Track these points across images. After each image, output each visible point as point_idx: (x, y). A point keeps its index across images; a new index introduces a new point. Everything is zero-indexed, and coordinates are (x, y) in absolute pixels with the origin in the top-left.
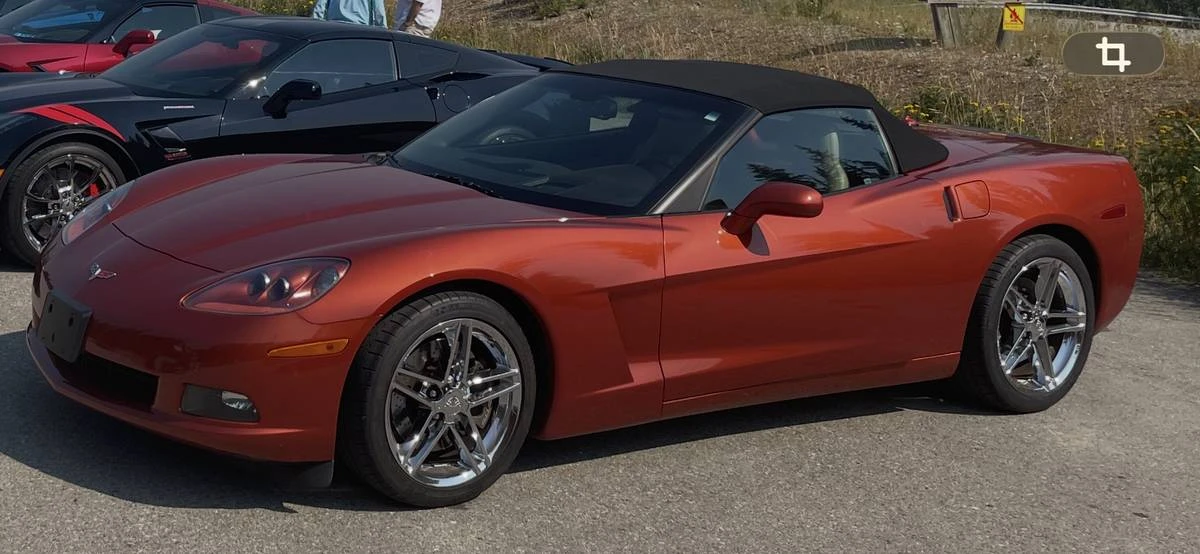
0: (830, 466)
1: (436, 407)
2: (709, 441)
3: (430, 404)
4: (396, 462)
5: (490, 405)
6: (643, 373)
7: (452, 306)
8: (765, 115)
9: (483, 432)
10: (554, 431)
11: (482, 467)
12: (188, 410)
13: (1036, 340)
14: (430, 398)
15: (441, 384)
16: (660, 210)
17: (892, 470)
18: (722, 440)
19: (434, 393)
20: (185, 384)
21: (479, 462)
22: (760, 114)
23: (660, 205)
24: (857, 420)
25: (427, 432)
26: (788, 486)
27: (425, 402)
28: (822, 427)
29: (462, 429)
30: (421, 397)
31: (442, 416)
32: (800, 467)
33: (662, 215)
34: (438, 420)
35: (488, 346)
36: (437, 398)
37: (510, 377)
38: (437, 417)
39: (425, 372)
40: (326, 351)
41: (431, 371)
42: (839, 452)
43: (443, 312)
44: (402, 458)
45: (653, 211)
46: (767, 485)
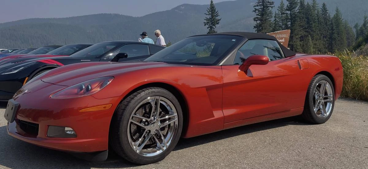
0: (274, 141)
1: (147, 128)
2: (237, 137)
3: (145, 127)
4: (132, 149)
5: (167, 127)
6: (218, 114)
7: (152, 92)
8: (249, 40)
9: (165, 136)
10: (189, 135)
11: (165, 148)
12: (50, 136)
13: (322, 103)
14: (145, 125)
15: (149, 120)
16: (221, 64)
17: (292, 141)
18: (241, 136)
19: (147, 123)
20: (49, 126)
21: (164, 147)
22: (248, 39)
23: (221, 63)
24: (277, 128)
25: (144, 137)
26: (263, 147)
27: (143, 126)
28: (269, 131)
29: (158, 136)
30: (142, 125)
31: (150, 131)
32: (265, 142)
33: (221, 65)
34: (148, 133)
35: (166, 106)
36: (148, 125)
37: (174, 117)
38: (148, 132)
39: (144, 116)
40: (103, 109)
41: (146, 116)
42: (275, 137)
43: (149, 94)
44: (134, 147)
45: (219, 64)
46: (257, 148)
